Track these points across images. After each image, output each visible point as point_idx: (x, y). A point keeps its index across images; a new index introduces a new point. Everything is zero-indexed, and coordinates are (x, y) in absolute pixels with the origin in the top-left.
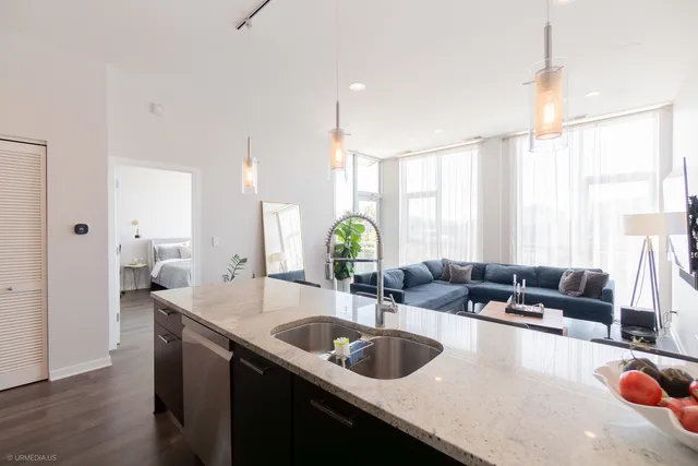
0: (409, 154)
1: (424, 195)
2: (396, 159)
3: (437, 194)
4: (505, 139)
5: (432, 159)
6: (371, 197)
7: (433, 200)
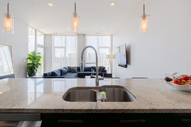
0: (56, 34)
1: (61, 47)
2: (51, 35)
3: (65, 48)
4: (84, 35)
5: (64, 37)
6: (42, 47)
7: (64, 49)
